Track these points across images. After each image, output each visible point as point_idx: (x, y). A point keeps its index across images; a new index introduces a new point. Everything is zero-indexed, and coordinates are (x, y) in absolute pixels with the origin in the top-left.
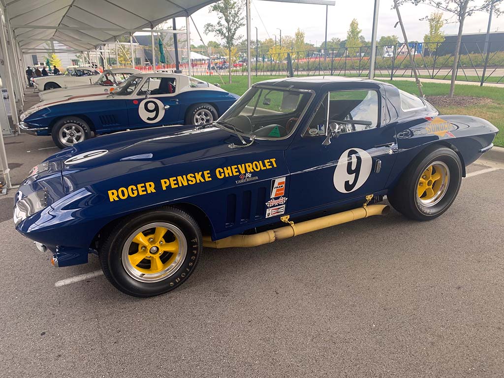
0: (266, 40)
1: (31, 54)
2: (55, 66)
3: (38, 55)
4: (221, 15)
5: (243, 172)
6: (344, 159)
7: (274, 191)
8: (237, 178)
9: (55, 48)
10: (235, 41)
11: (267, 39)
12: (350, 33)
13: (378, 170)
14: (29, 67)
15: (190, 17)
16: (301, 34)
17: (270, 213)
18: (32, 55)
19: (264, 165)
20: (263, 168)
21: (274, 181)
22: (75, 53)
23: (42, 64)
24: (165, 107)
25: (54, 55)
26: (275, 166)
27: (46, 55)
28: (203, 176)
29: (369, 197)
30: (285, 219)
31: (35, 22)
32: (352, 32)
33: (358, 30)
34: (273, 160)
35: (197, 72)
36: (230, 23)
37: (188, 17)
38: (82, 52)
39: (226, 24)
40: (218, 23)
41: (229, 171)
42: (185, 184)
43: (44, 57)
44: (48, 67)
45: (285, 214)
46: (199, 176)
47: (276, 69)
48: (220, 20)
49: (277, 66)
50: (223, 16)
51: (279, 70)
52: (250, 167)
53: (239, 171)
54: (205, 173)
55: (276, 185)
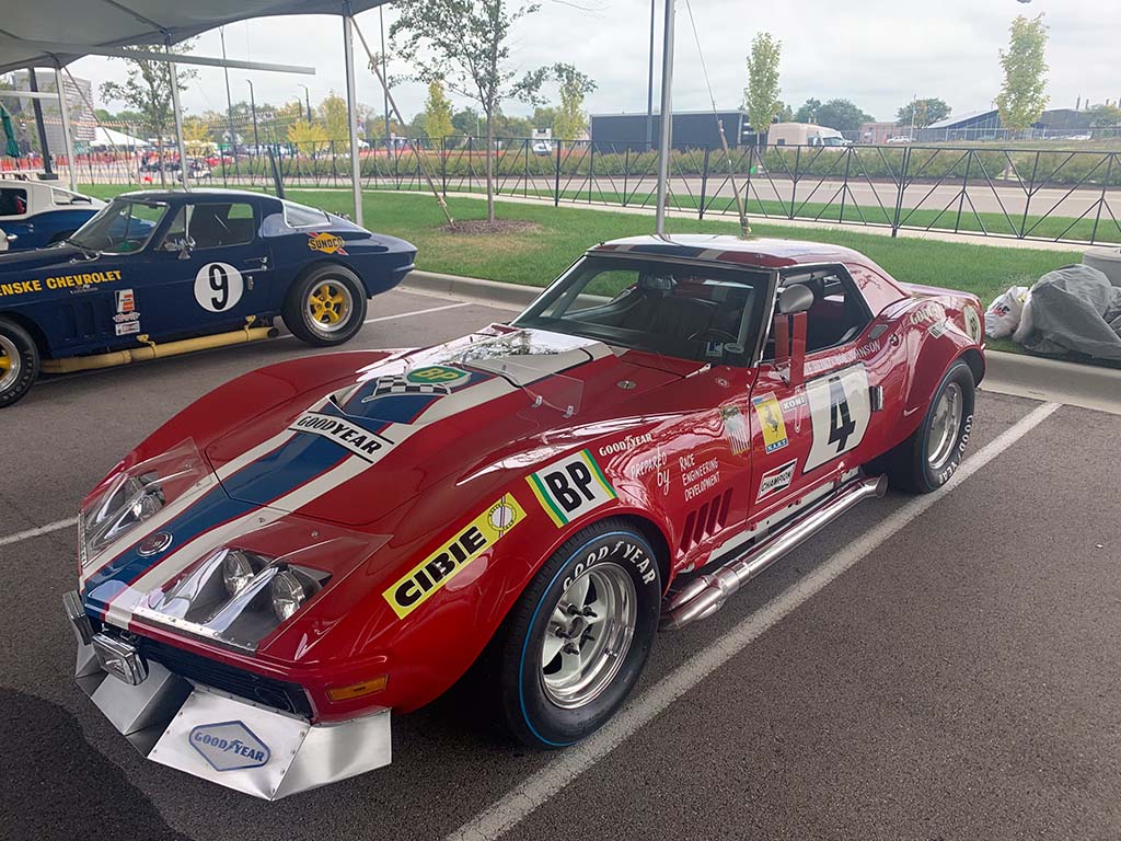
0: (287, 105)
4: (135, 66)
5: (80, 283)
6: (204, 274)
7: (121, 304)
8: (72, 288)
11: (291, 104)
12: (430, 106)
13: (250, 288)
15: (63, 69)
17: (121, 329)
19: (106, 277)
20: (104, 280)
21: (118, 294)
24: (9, 238)
26: (119, 278)
28: (31, 285)
29: (251, 319)
30: (143, 338)
32: (434, 104)
33: (445, 101)
34: (117, 273)
35: (100, 175)
36: (155, 84)
37: (60, 69)
39: (147, 86)
40: (130, 83)
41: (61, 282)
42: (11, 292)
45: (141, 333)
46: (26, 286)
47: (291, 171)
48: (132, 77)
49: (294, 166)
50: (139, 68)
51: (299, 175)
52: (88, 279)
53: (74, 282)
54: (34, 282)
55: (121, 297)
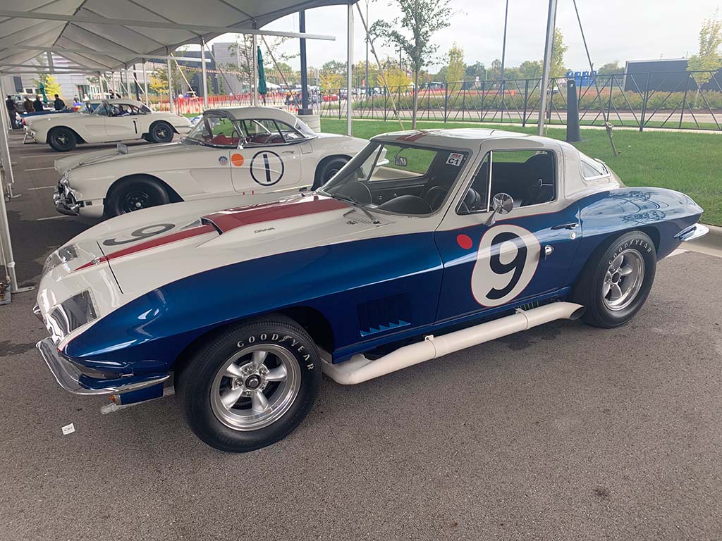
1: (12, 75)
2: (57, 96)
3: (23, 76)
9: (54, 65)
10: (426, 55)
14: (9, 97)
16: (459, 51)
18: (14, 77)
22: (88, 74)
23: (30, 91)
25: (51, 78)
27: (37, 77)
31: (42, 9)
38: (99, 72)
43: (33, 79)
44: (42, 95)
